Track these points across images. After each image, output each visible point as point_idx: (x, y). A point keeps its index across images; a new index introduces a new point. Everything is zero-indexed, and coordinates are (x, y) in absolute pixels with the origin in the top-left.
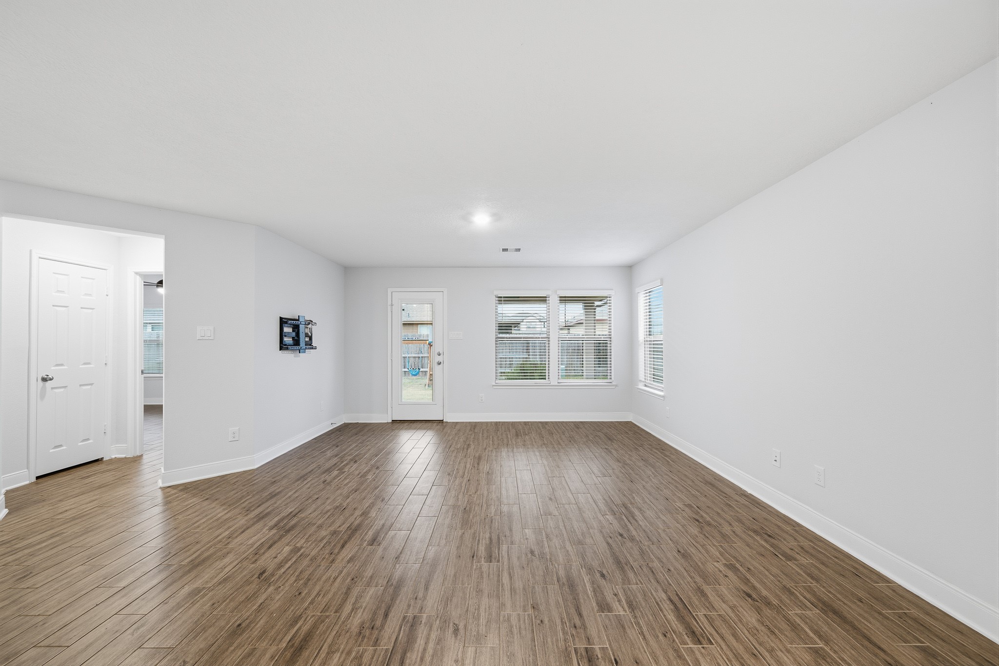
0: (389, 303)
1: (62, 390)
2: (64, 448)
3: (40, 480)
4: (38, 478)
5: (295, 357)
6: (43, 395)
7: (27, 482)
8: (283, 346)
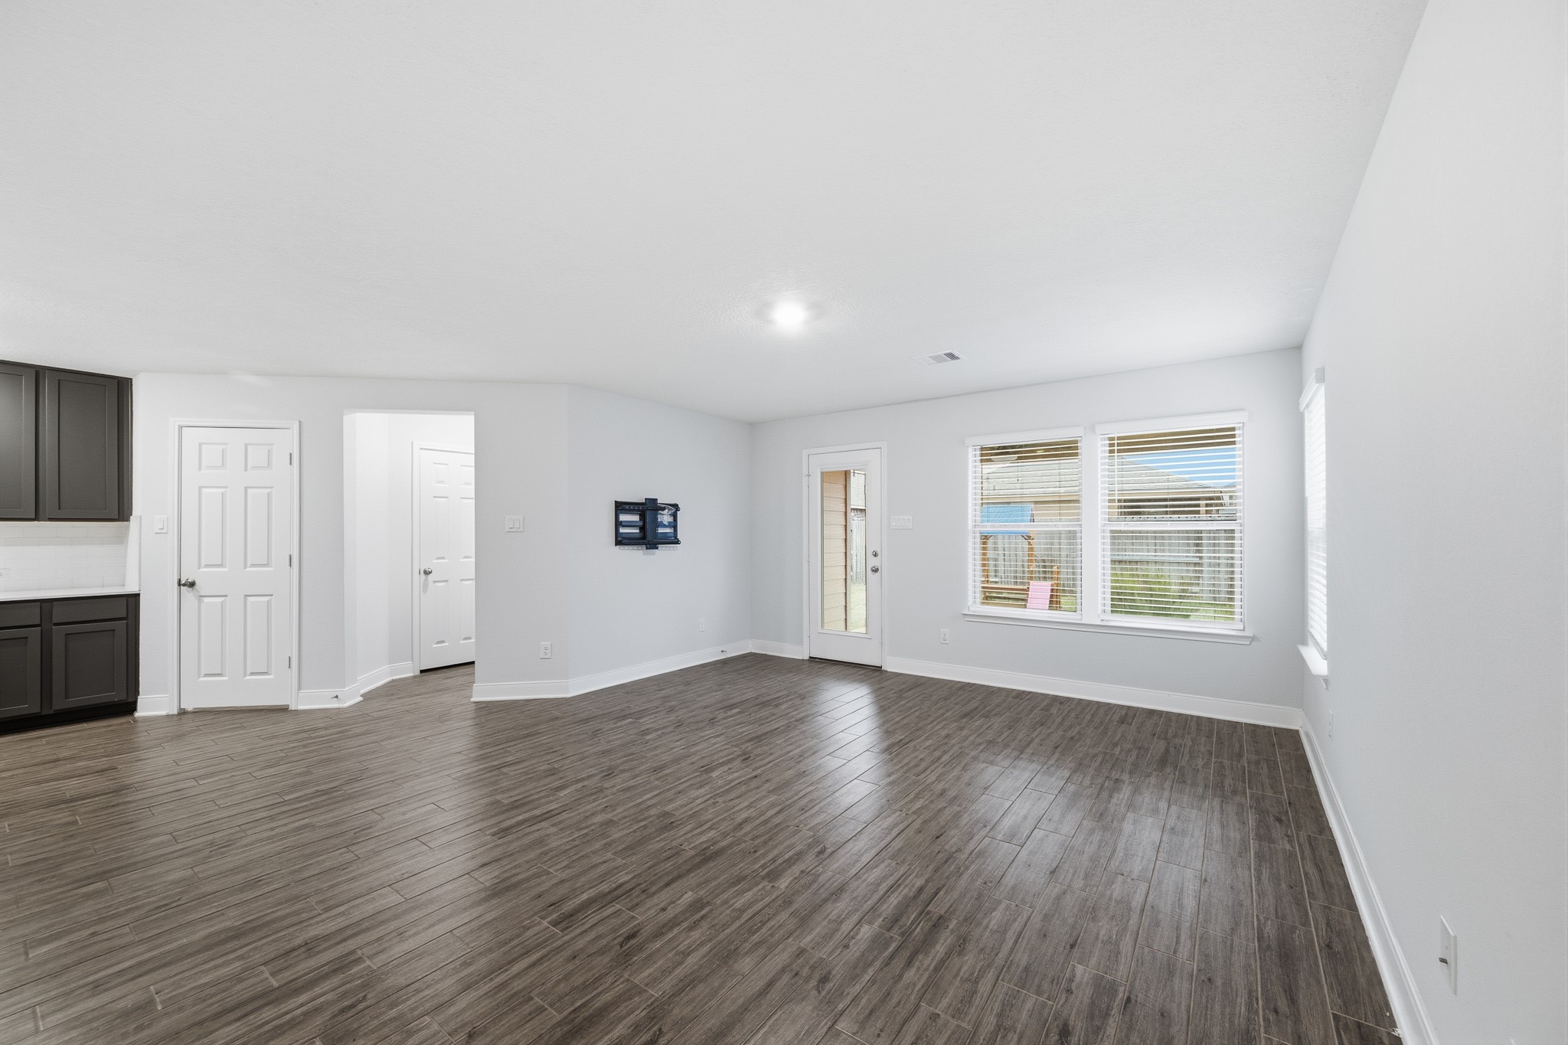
0: (805, 472)
1: (443, 584)
2: (446, 644)
3: (423, 674)
4: (422, 671)
5: (644, 554)
6: (425, 587)
7: (411, 675)
8: (621, 541)
